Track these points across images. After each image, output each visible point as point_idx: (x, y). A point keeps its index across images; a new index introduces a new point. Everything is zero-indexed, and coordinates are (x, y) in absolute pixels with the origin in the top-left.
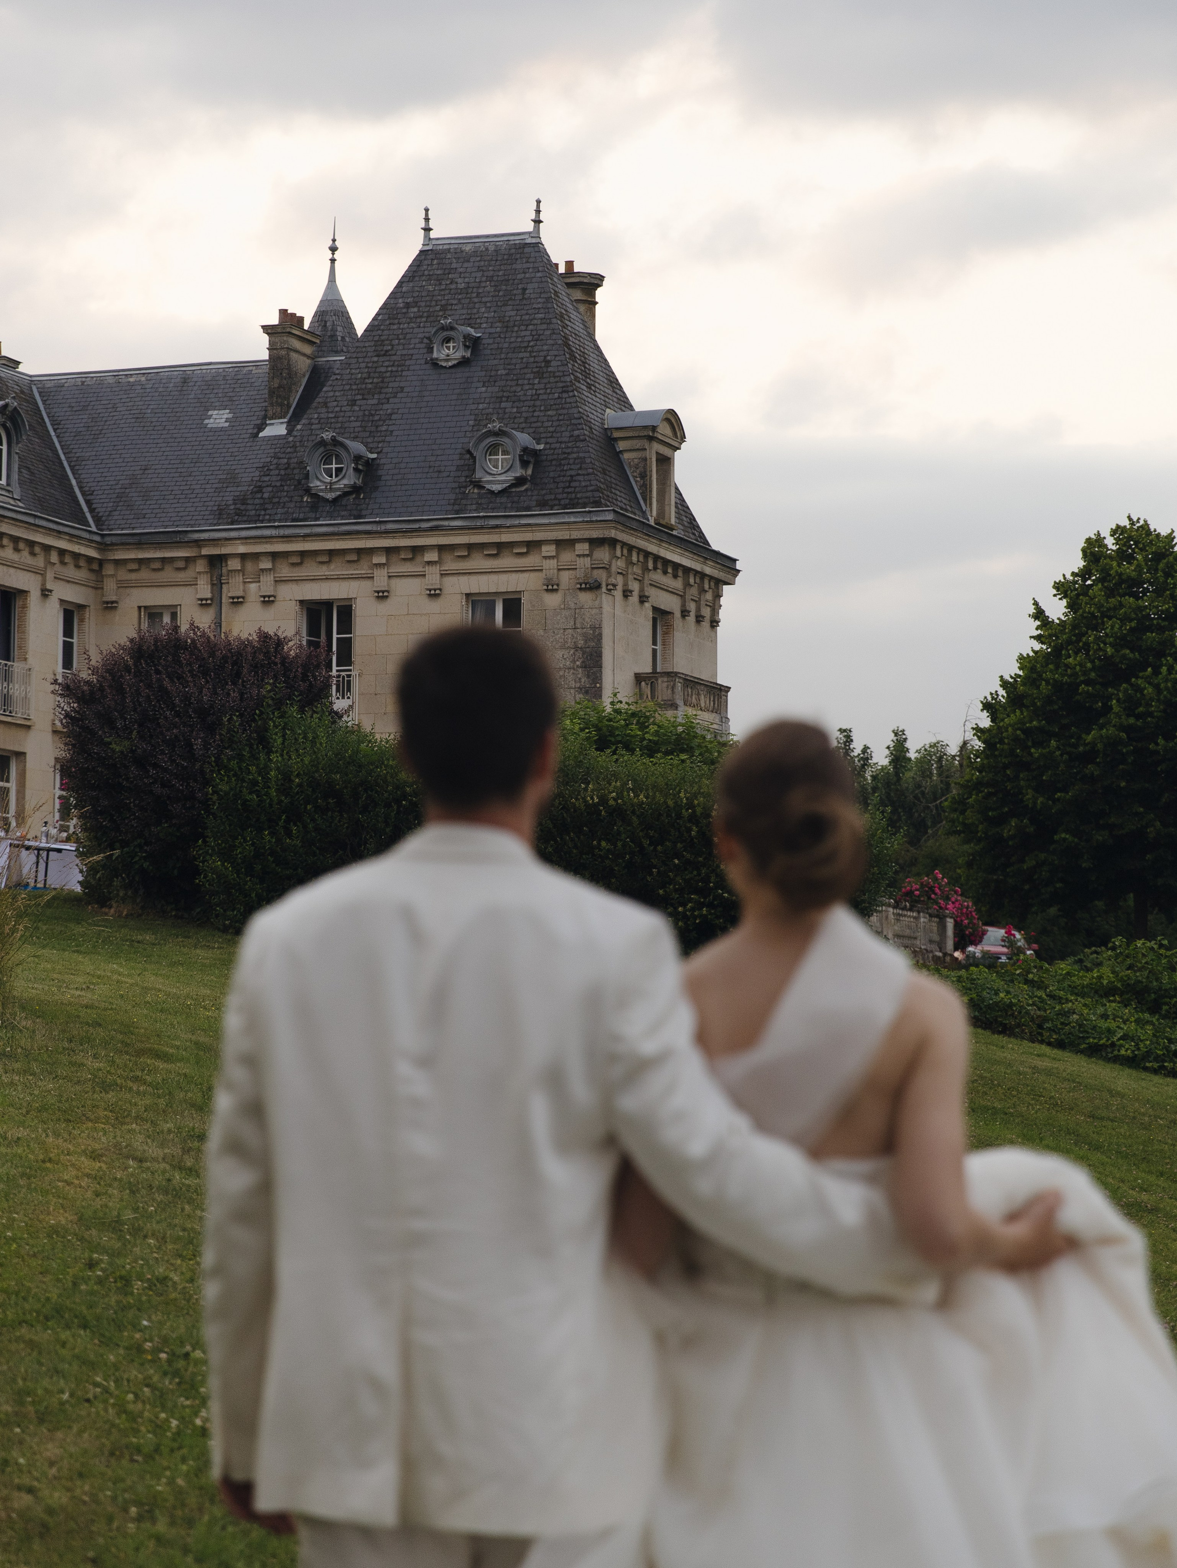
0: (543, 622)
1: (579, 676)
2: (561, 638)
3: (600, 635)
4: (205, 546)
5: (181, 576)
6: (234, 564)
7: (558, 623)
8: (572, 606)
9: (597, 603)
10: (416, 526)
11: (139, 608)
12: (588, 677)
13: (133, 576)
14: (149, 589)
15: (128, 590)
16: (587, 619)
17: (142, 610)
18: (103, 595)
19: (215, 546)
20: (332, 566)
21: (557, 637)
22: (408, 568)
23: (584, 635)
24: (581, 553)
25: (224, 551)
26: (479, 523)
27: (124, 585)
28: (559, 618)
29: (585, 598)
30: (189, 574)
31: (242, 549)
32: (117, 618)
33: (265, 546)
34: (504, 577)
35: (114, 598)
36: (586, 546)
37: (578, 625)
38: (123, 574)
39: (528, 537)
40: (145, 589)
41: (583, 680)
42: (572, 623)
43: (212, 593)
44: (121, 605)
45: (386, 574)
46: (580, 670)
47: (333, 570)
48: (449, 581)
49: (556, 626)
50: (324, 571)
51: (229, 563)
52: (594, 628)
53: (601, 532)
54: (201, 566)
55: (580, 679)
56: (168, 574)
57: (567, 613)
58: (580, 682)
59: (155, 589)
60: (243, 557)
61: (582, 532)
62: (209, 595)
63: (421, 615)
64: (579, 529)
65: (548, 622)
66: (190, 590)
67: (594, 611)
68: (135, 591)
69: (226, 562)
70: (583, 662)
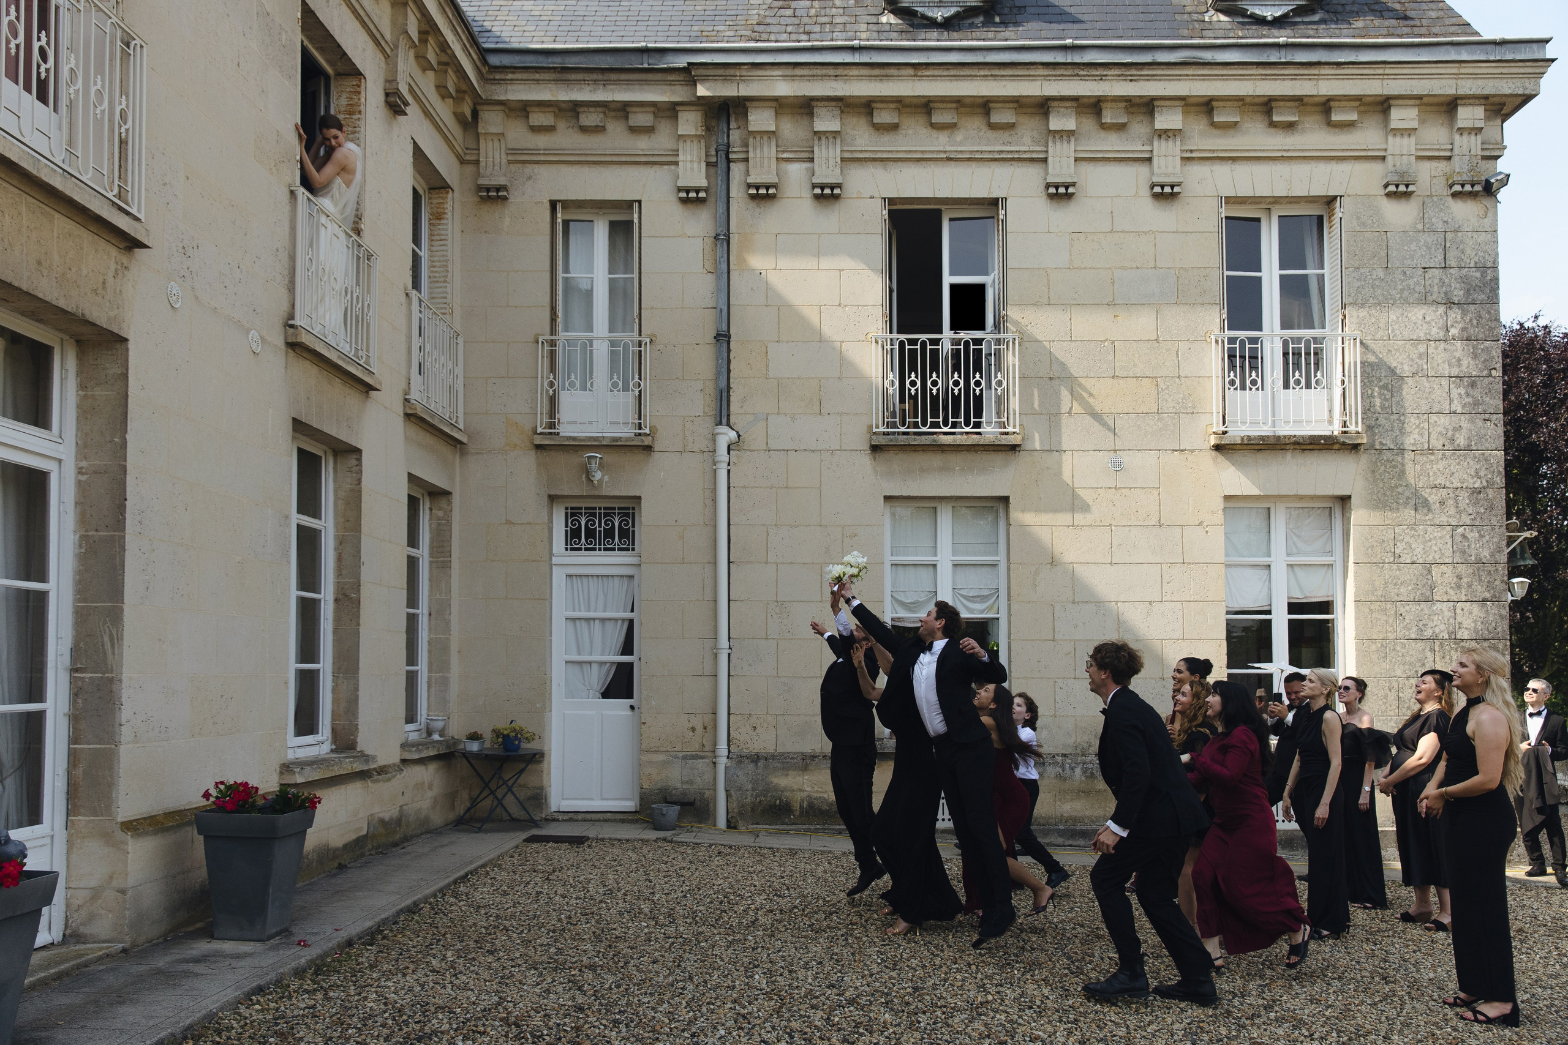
0: (1383, 253)
1: (1457, 355)
2: (1418, 284)
3: (1496, 280)
4: (705, 79)
5: (642, 145)
6: (760, 120)
7: (1412, 257)
8: (1440, 226)
9: (1487, 222)
10: (1146, 58)
11: (553, 204)
12: (1475, 356)
13: (541, 141)
14: (573, 169)
15: (529, 169)
16: (1468, 251)
17: (559, 207)
18: (478, 175)
19: (726, 78)
20: (959, 136)
21: (1411, 282)
22: (1112, 143)
23: (1464, 280)
24: (1469, 124)
25: (745, 90)
26: (1274, 57)
27: (521, 158)
28: (1413, 247)
29: (1465, 211)
30: (661, 141)
31: (783, 88)
32: (507, 221)
33: (834, 84)
34: (1302, 170)
35: (502, 181)
36: (1479, 112)
37: (1452, 262)
38: (517, 134)
39: (1373, 87)
40: (564, 168)
41: (1465, 363)
42: (1441, 257)
43: (707, 177)
44: (515, 197)
45: (1073, 155)
46: (1459, 344)
47: (960, 144)
48: (1198, 172)
49: (1408, 262)
50: (941, 142)
51: (751, 117)
52: (1483, 268)
53: (1518, 83)
54: (690, 123)
55: (1459, 360)
56: (616, 139)
57: (1430, 238)
58: (1459, 365)
59: (586, 169)
60: (780, 105)
61: (1480, 82)
62: (704, 183)
63: (1139, 233)
64: (1475, 76)
65: (1393, 254)
66: (663, 172)
67: (1483, 237)
68: (543, 171)
69: (745, 115)
70: (1464, 329)
